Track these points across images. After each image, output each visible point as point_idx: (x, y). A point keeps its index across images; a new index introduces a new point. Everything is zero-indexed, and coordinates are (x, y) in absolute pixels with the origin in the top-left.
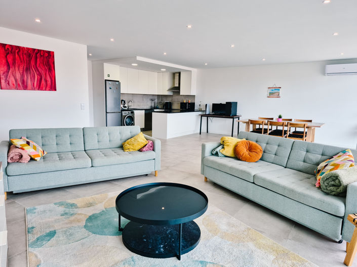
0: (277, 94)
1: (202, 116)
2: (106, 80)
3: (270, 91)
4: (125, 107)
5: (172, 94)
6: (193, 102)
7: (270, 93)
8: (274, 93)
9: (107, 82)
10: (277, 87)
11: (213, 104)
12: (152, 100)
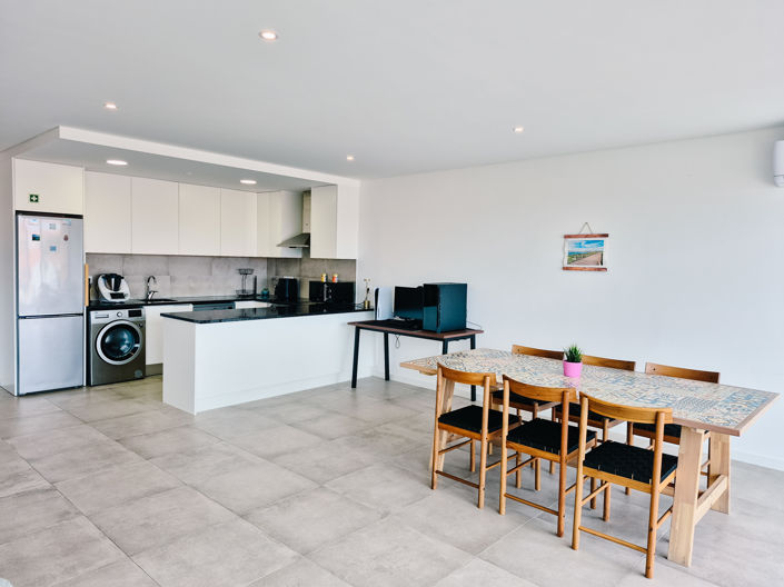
0: (596, 258)
1: (359, 327)
2: (18, 212)
3: (570, 246)
4: (122, 296)
5: (300, 256)
6: (350, 280)
7: (571, 255)
8: (584, 254)
9: (20, 217)
10: (596, 232)
11: (397, 289)
12: (244, 273)
